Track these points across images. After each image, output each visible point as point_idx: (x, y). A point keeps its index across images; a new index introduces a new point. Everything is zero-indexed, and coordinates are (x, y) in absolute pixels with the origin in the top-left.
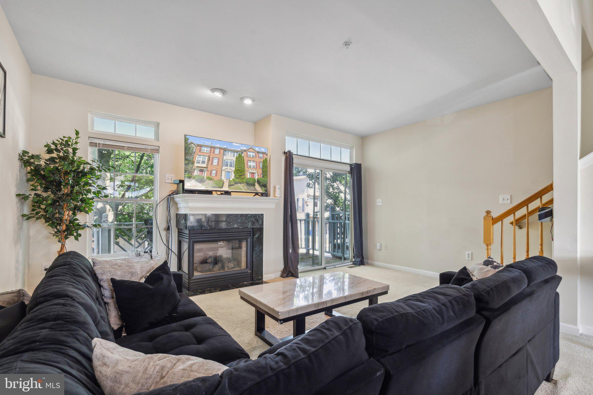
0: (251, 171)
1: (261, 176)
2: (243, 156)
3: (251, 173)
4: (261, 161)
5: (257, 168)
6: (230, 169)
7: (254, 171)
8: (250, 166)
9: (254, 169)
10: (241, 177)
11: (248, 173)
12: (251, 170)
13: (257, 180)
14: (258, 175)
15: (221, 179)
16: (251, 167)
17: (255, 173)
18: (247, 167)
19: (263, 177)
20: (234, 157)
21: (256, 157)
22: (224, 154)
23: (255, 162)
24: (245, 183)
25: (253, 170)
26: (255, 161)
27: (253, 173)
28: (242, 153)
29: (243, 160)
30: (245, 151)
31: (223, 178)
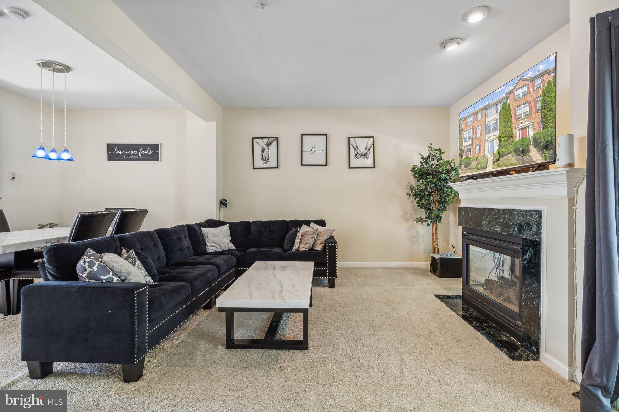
0: (521, 125)
1: (539, 127)
2: (509, 104)
3: (522, 129)
4: (540, 95)
5: (531, 114)
6: (493, 135)
7: (527, 123)
8: (519, 117)
9: (526, 120)
10: (507, 143)
11: (518, 132)
12: (522, 123)
13: (534, 139)
14: (535, 128)
15: (485, 155)
16: (521, 117)
17: (528, 127)
18: (516, 120)
19: (543, 128)
20: (497, 112)
21: (529, 93)
22: (486, 115)
23: (528, 104)
24: (513, 152)
25: (525, 122)
26: (526, 103)
27: (525, 128)
28: (507, 99)
29: (510, 110)
30: (511, 92)
31: (487, 154)
